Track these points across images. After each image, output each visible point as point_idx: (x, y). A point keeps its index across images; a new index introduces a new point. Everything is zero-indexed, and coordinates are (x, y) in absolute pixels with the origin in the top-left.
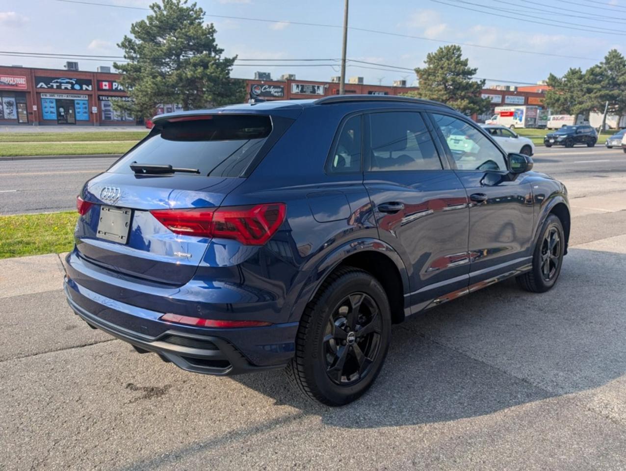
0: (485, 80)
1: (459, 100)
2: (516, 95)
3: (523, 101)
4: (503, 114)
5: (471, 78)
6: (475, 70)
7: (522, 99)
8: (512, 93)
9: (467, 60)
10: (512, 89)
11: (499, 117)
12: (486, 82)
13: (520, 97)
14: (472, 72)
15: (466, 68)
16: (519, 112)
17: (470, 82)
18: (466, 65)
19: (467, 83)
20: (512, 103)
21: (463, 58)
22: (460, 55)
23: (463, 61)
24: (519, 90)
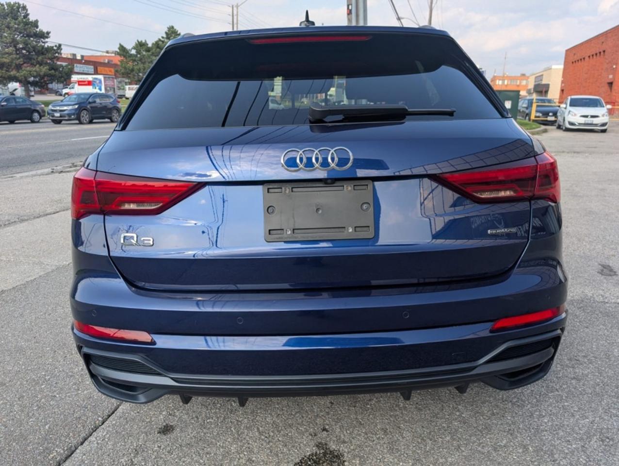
0: (60, 45)
1: (38, 66)
2: (84, 64)
3: (93, 70)
4: (81, 83)
5: (47, 42)
6: (48, 33)
7: (91, 69)
8: (79, 62)
9: (37, 21)
10: (79, 57)
11: (76, 85)
12: (62, 47)
13: (90, 66)
14: (44, 35)
15: (38, 30)
16: (98, 81)
17: (46, 46)
18: (37, 27)
19: (43, 47)
20: (82, 71)
21: (32, 18)
22: (26, 15)
23: (32, 22)
24: (85, 58)
